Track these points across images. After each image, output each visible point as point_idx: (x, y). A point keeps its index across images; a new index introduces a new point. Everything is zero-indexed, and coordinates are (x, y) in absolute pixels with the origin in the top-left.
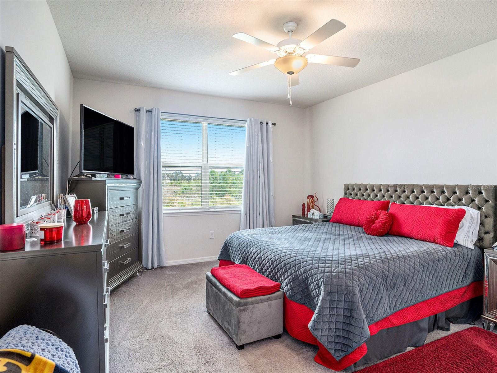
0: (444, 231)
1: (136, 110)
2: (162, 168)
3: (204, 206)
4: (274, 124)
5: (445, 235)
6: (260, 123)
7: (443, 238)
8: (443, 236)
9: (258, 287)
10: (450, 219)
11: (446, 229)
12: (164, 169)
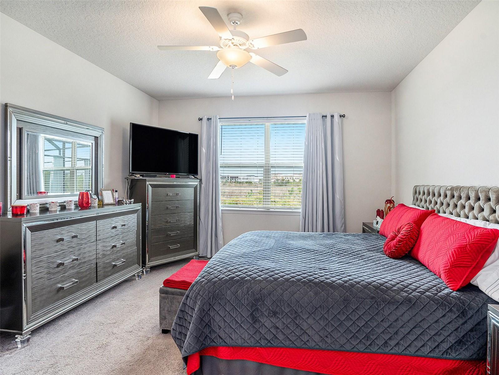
0: (450, 262)
1: (199, 119)
2: (220, 169)
3: (266, 206)
4: (342, 116)
5: (449, 269)
6: (331, 116)
7: (446, 273)
8: (447, 271)
9: (183, 281)
10: (464, 245)
11: (454, 259)
12: (222, 169)
